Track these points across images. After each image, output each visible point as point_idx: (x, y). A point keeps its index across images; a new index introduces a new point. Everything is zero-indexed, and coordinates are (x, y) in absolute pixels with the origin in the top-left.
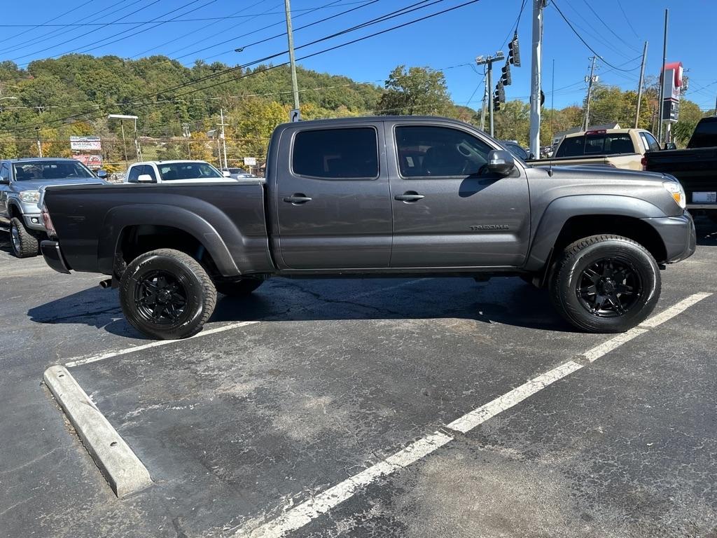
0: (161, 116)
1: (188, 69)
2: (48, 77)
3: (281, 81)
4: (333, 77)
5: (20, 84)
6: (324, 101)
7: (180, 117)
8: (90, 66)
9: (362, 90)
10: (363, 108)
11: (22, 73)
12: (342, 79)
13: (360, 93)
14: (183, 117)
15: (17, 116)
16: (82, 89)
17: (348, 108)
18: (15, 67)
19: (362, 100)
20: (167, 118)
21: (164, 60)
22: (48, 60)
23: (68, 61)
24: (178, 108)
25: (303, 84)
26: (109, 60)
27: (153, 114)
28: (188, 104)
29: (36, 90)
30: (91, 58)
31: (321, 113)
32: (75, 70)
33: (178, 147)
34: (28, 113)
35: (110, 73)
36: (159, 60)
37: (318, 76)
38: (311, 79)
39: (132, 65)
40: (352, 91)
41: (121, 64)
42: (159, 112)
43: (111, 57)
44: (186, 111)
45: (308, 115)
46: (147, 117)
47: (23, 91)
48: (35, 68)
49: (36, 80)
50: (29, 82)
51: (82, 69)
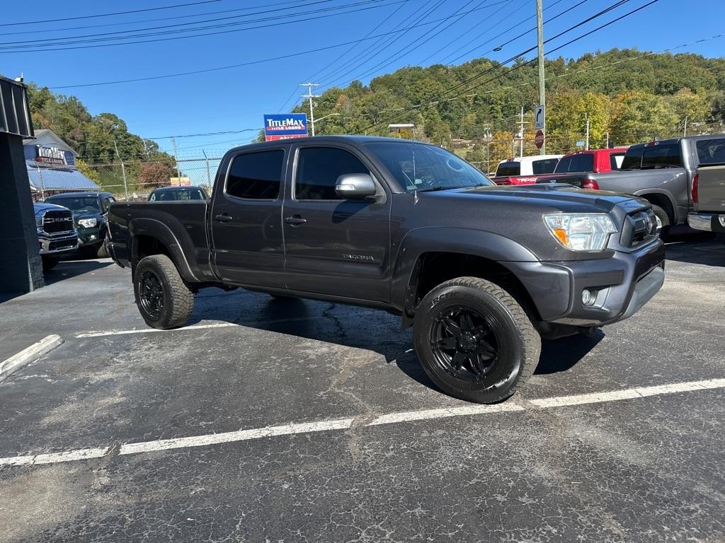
0: (475, 118)
1: (508, 68)
2: (383, 91)
3: (607, 68)
4: (677, 56)
5: (362, 100)
6: (660, 85)
7: (494, 117)
8: (418, 77)
9: (715, 67)
10: (714, 88)
11: (365, 90)
12: (689, 57)
13: (711, 71)
14: (497, 117)
15: (358, 127)
16: (410, 99)
17: (692, 90)
18: (361, 85)
19: (714, 79)
20: (481, 119)
21: (485, 62)
22: (386, 76)
23: (401, 75)
24: (492, 108)
25: (635, 68)
26: (435, 68)
27: (469, 117)
28: (503, 103)
29: (373, 104)
30: (420, 69)
31: (646, 100)
32: (405, 82)
33: (484, 147)
34: (366, 124)
35: (434, 82)
36: (480, 63)
37: (655, 58)
38: (647, 62)
39: (454, 70)
40: (701, 69)
41: (445, 71)
42: (474, 114)
43: (437, 66)
44: (500, 110)
45: (629, 103)
46: (463, 120)
47: (364, 105)
48: (376, 83)
49: (374, 95)
50: (369, 97)
51: (412, 81)
